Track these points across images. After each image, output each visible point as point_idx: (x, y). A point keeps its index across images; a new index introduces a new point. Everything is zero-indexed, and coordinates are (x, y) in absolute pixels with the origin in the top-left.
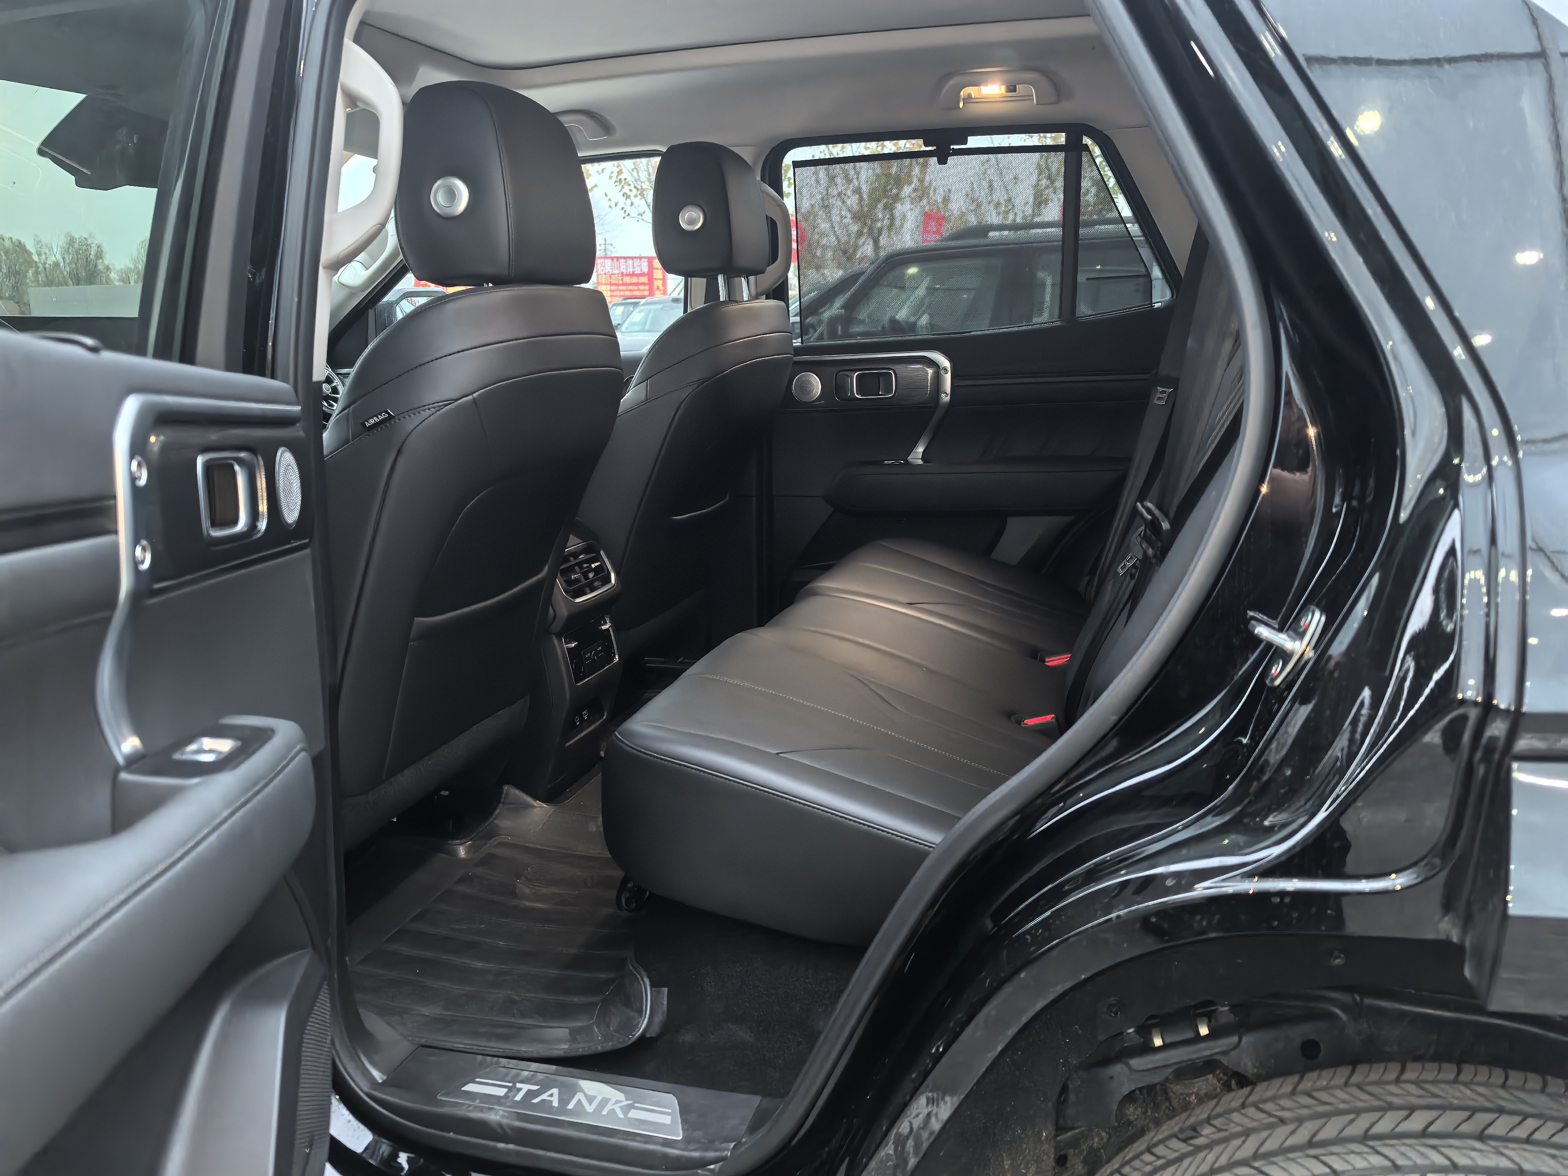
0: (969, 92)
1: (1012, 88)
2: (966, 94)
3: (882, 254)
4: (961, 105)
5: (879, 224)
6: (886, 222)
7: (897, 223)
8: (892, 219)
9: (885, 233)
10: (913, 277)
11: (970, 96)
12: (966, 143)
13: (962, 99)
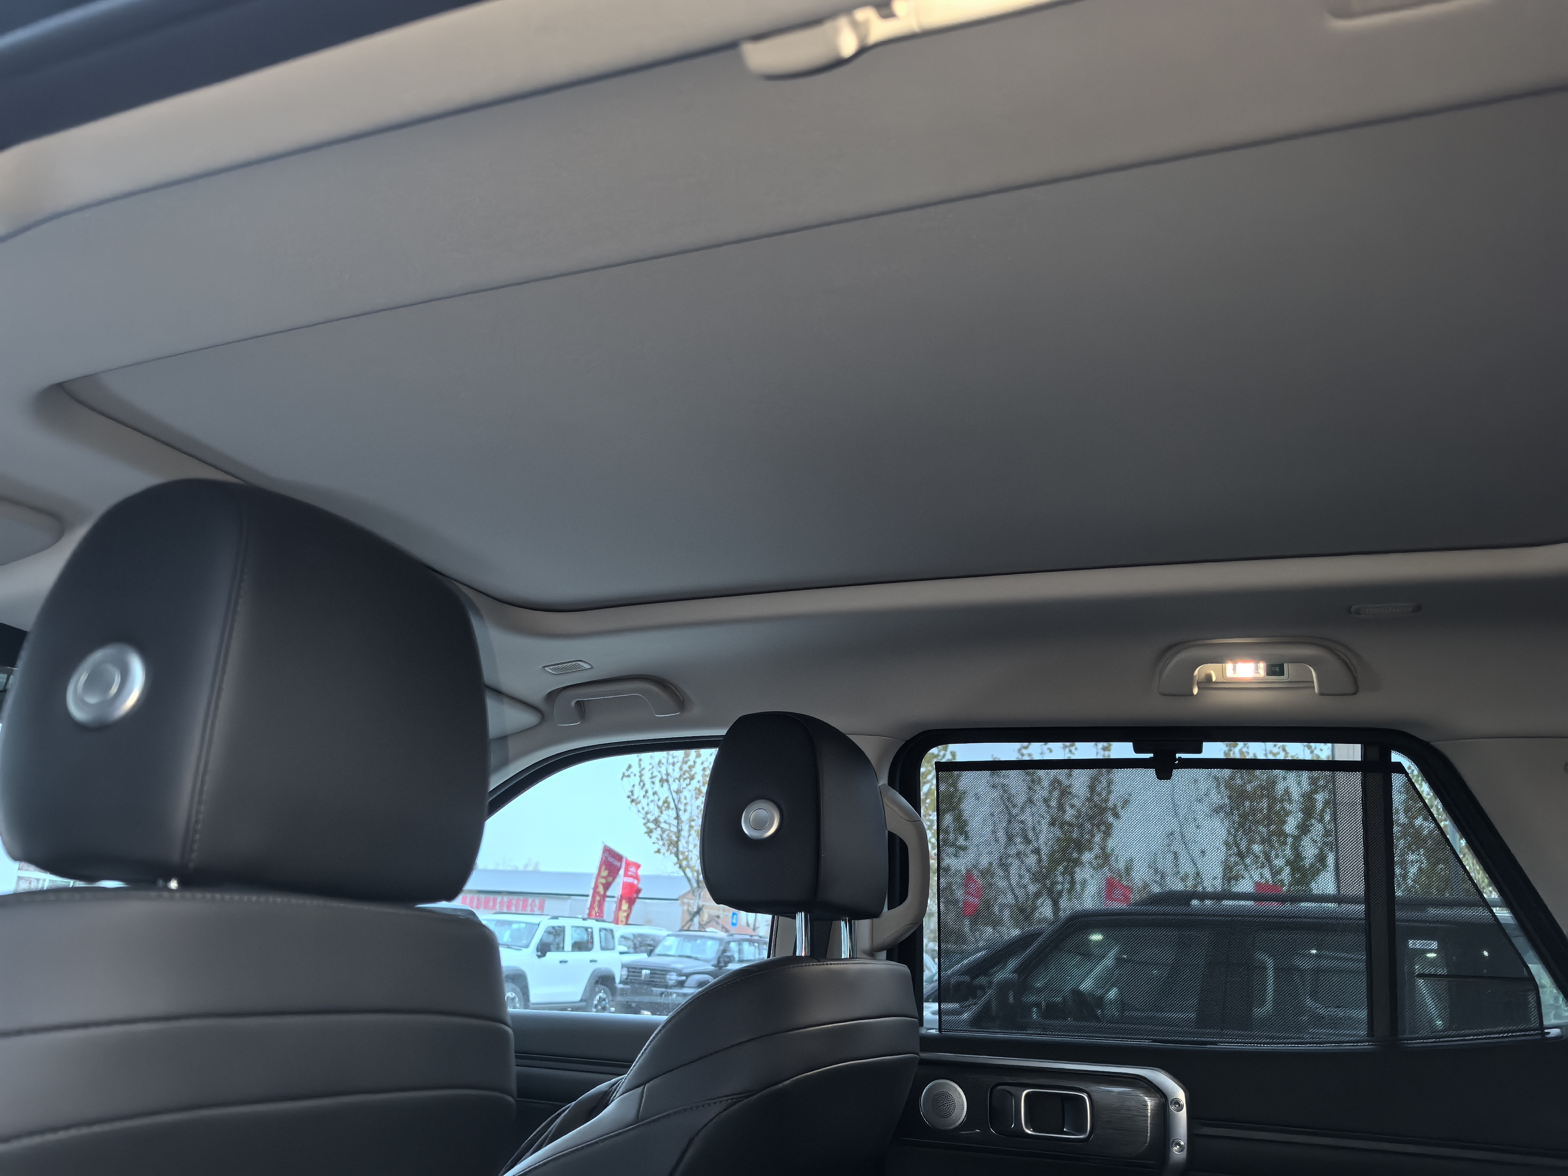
0: (1208, 672)
1: (1275, 669)
2: (1203, 675)
3: (1062, 915)
4: (1196, 691)
5: (1059, 887)
6: (1067, 886)
7: (1078, 887)
8: (1073, 883)
9: (1065, 895)
10: (1099, 944)
11: (1209, 678)
12: (1199, 751)
13: (1196, 683)
